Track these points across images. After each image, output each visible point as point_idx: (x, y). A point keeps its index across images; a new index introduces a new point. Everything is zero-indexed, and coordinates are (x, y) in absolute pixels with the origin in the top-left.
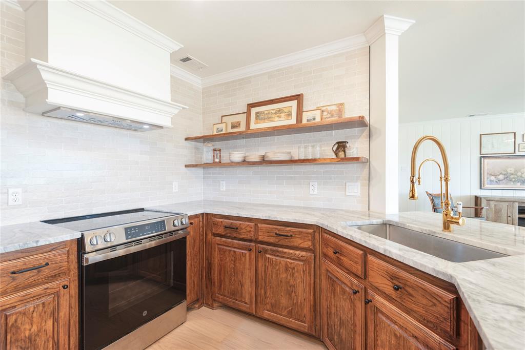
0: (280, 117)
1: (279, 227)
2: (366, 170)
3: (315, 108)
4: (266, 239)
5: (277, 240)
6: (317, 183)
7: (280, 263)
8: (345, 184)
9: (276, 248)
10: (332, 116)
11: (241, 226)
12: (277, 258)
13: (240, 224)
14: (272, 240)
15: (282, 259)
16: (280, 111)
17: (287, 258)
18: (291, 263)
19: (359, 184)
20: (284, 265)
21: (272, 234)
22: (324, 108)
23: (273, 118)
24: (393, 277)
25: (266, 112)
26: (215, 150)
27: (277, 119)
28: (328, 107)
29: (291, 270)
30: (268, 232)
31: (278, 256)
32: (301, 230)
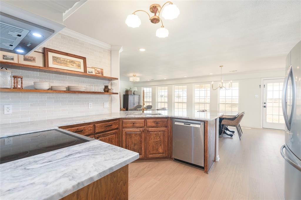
0: (73, 66)
1: (106, 123)
2: (110, 97)
3: (91, 67)
4: (100, 130)
5: (105, 129)
6: (92, 103)
7: (106, 139)
8: (104, 103)
9: (105, 133)
10: (99, 73)
11: (85, 128)
12: (105, 137)
13: (84, 128)
14: (103, 130)
15: (107, 137)
16: (72, 62)
17: (109, 135)
18: (111, 137)
19: (108, 103)
20: (108, 139)
21: (103, 127)
22: (96, 69)
23: (67, 64)
24: (154, 122)
25: (62, 59)
26: (15, 77)
27: (71, 66)
28: (97, 69)
29: (111, 140)
30: (101, 127)
31: (105, 136)
32: (114, 122)
